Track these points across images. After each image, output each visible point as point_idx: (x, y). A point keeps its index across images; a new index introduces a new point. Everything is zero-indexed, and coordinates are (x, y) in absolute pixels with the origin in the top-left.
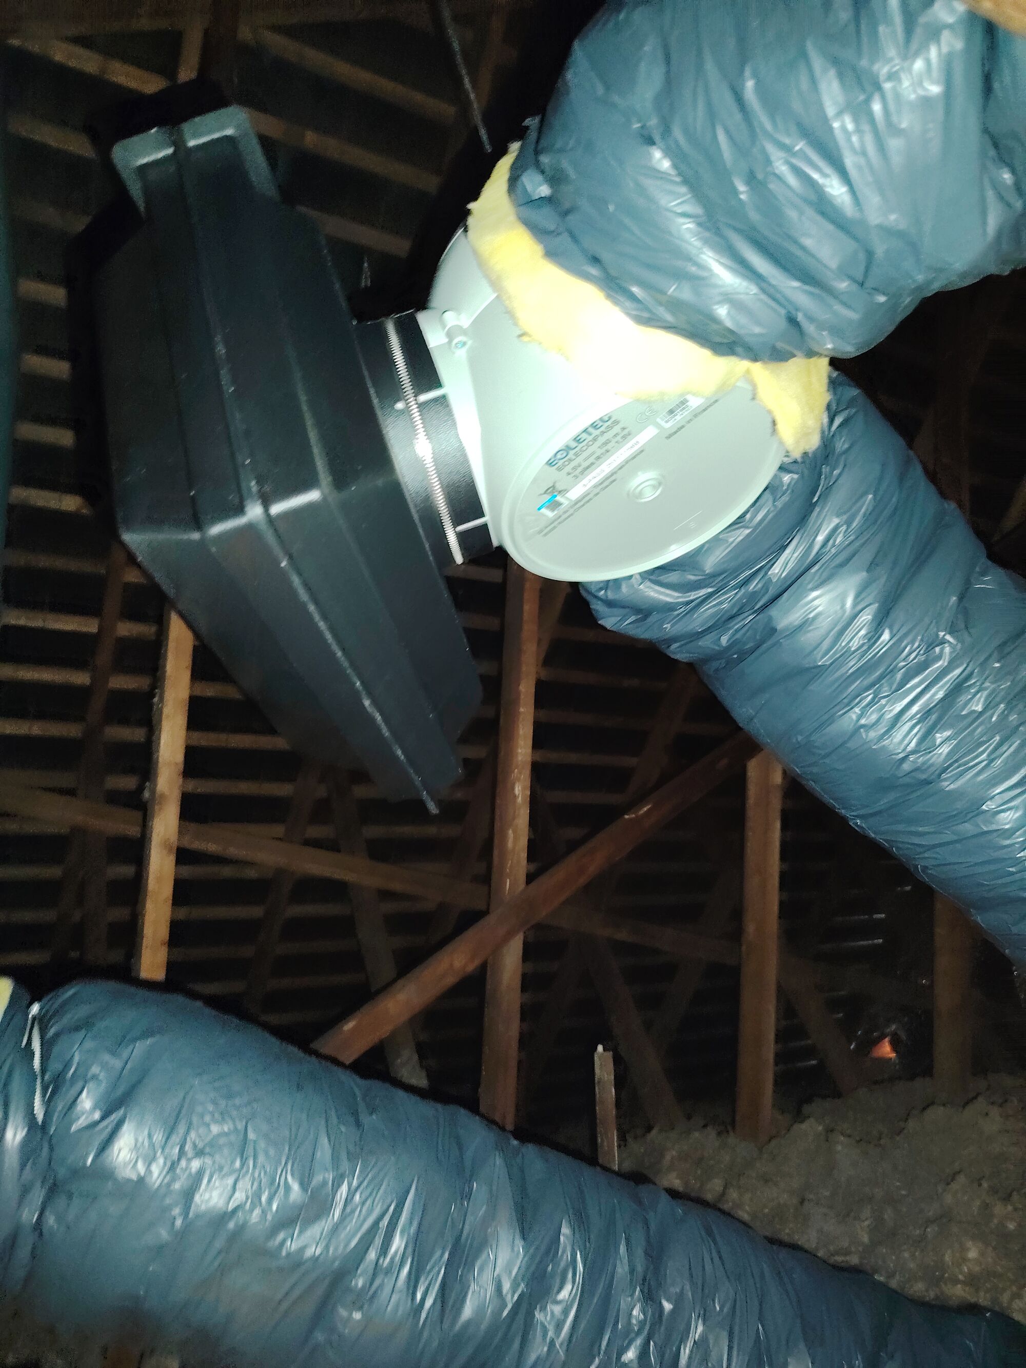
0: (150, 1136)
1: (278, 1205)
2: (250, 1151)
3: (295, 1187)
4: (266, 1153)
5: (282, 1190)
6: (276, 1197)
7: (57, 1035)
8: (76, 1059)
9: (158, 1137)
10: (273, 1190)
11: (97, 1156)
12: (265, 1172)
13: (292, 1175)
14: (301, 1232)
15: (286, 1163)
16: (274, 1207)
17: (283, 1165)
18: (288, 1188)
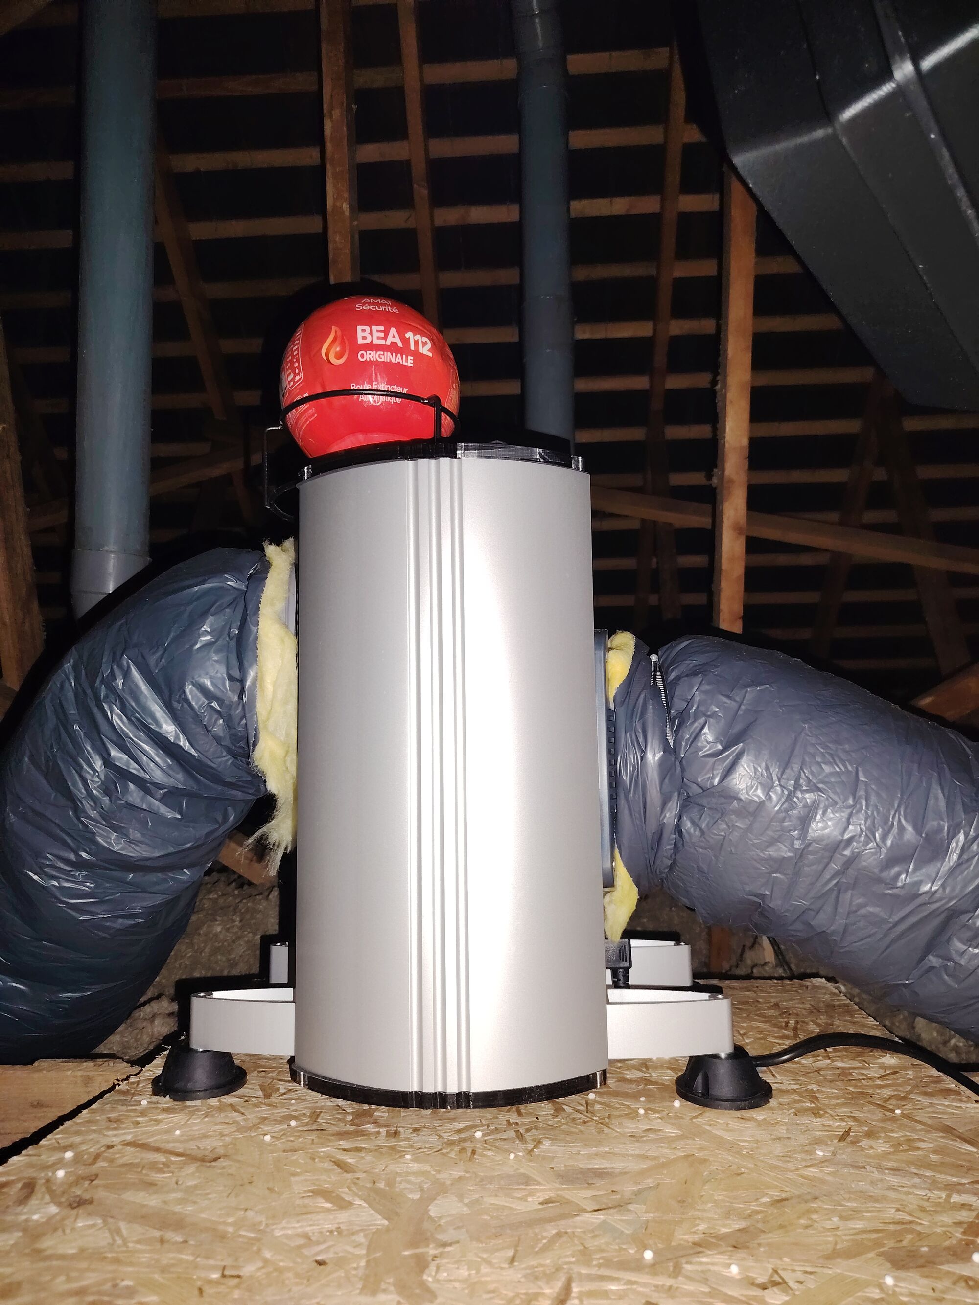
0: (767, 769)
1: (892, 842)
2: (861, 793)
3: (909, 829)
4: (878, 795)
5: (895, 830)
6: (890, 835)
7: (678, 678)
8: (697, 698)
9: (775, 771)
10: (886, 828)
11: (722, 780)
12: (878, 813)
13: (906, 819)
14: (916, 869)
15: (899, 807)
16: (889, 842)
17: (896, 807)
18: (901, 829)
